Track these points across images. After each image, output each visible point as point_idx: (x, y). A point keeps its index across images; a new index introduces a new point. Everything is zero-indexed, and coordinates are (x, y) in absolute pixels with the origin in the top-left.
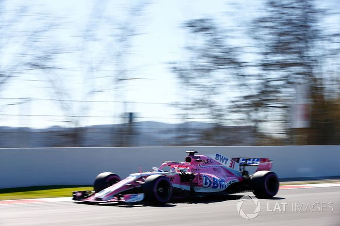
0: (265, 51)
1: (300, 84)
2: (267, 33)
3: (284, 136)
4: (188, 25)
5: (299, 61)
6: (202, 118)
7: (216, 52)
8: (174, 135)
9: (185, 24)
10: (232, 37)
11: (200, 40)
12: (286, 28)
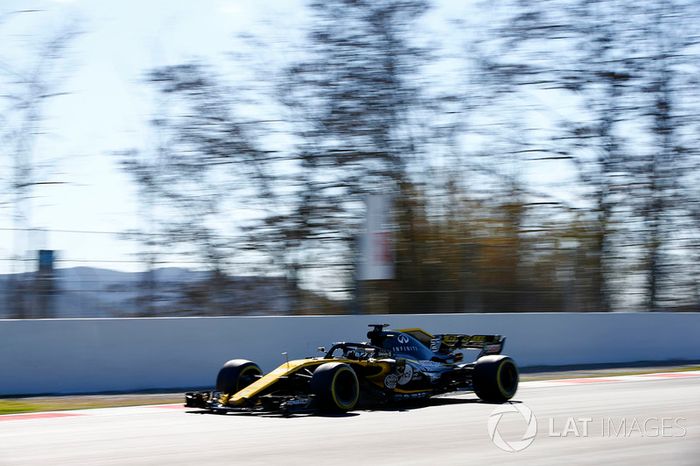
0: (304, 130)
1: (374, 194)
2: (309, 94)
3: (342, 296)
4: (154, 78)
5: (371, 149)
6: (184, 260)
7: (216, 131)
8: (133, 295)
9: (149, 74)
10: (249, 101)
11: (180, 107)
12: (346, 84)
